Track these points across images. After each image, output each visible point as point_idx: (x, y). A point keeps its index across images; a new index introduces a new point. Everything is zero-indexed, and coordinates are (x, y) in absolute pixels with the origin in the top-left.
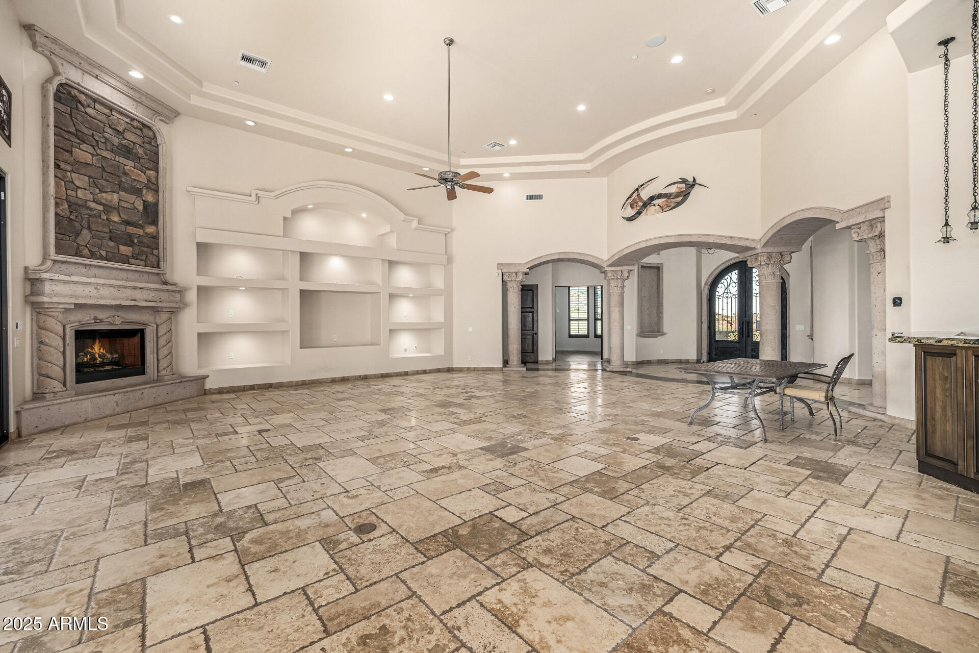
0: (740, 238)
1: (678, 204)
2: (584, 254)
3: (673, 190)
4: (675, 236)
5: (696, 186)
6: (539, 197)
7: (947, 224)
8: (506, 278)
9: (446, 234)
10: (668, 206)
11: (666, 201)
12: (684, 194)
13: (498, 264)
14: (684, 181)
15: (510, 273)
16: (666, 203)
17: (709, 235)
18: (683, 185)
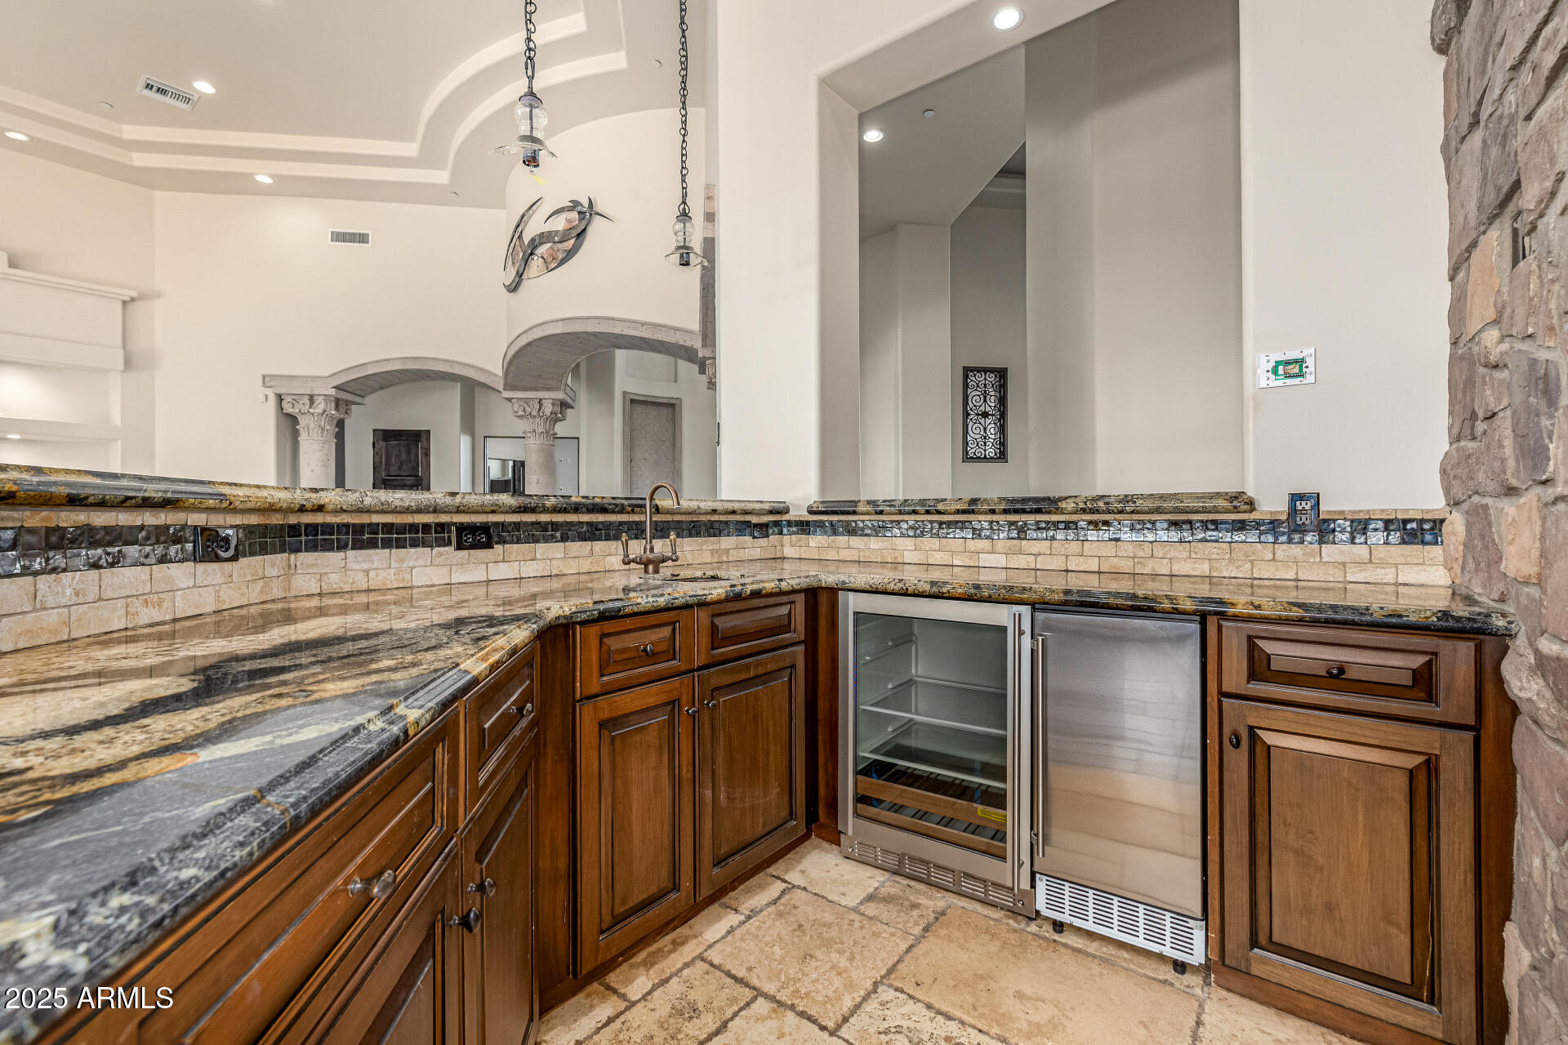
0: (665, 326)
1: (570, 254)
2: (457, 363)
3: (559, 224)
4: (562, 320)
5: (597, 219)
6: (362, 238)
7: (684, 202)
8: (288, 408)
9: (124, 302)
10: (554, 259)
11: (551, 248)
12: (575, 233)
13: (264, 377)
14: (575, 204)
15: (296, 398)
16: (552, 252)
17: (613, 319)
18: (574, 215)
